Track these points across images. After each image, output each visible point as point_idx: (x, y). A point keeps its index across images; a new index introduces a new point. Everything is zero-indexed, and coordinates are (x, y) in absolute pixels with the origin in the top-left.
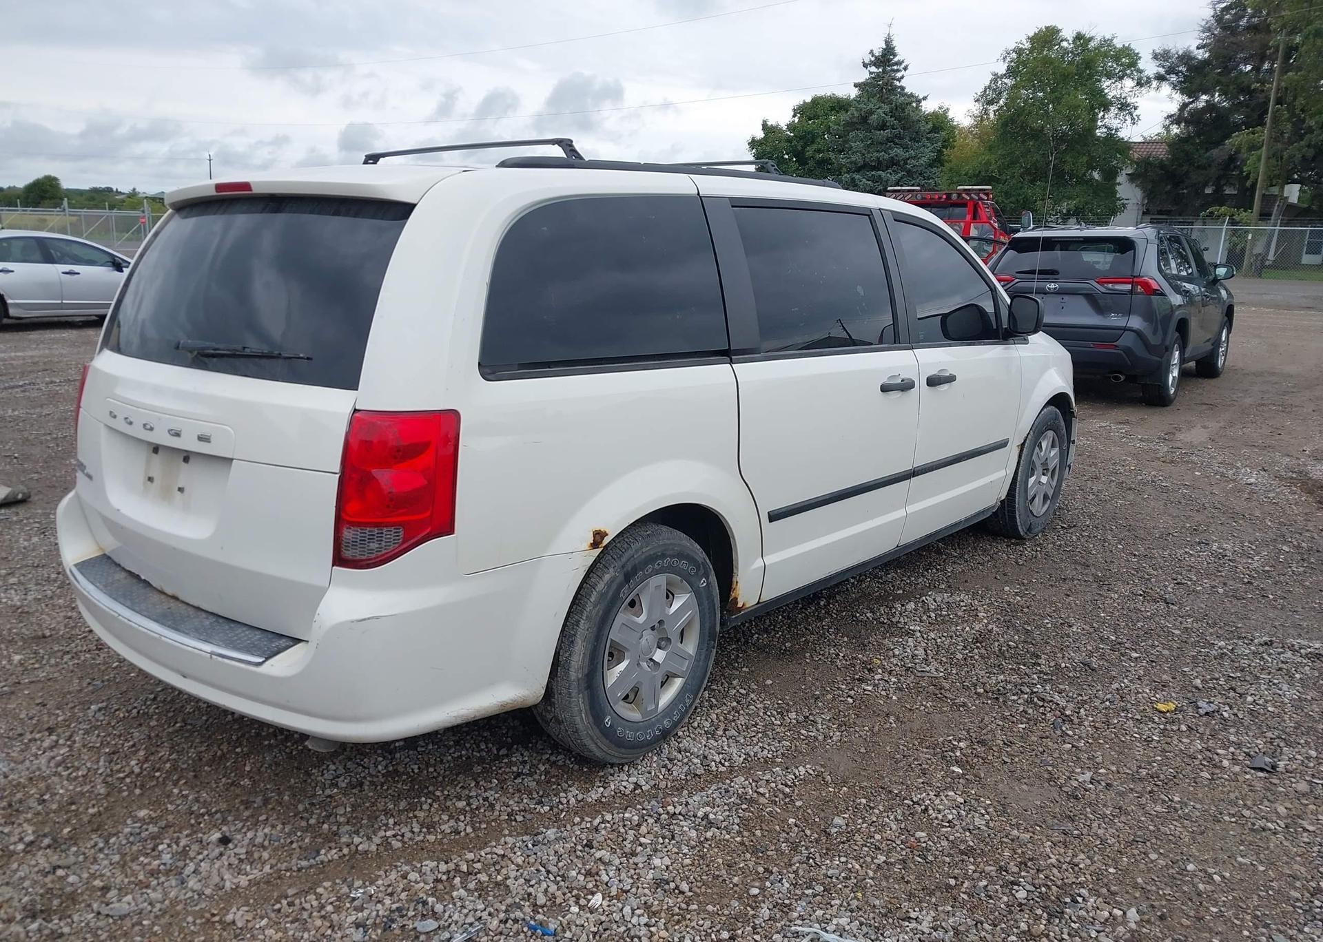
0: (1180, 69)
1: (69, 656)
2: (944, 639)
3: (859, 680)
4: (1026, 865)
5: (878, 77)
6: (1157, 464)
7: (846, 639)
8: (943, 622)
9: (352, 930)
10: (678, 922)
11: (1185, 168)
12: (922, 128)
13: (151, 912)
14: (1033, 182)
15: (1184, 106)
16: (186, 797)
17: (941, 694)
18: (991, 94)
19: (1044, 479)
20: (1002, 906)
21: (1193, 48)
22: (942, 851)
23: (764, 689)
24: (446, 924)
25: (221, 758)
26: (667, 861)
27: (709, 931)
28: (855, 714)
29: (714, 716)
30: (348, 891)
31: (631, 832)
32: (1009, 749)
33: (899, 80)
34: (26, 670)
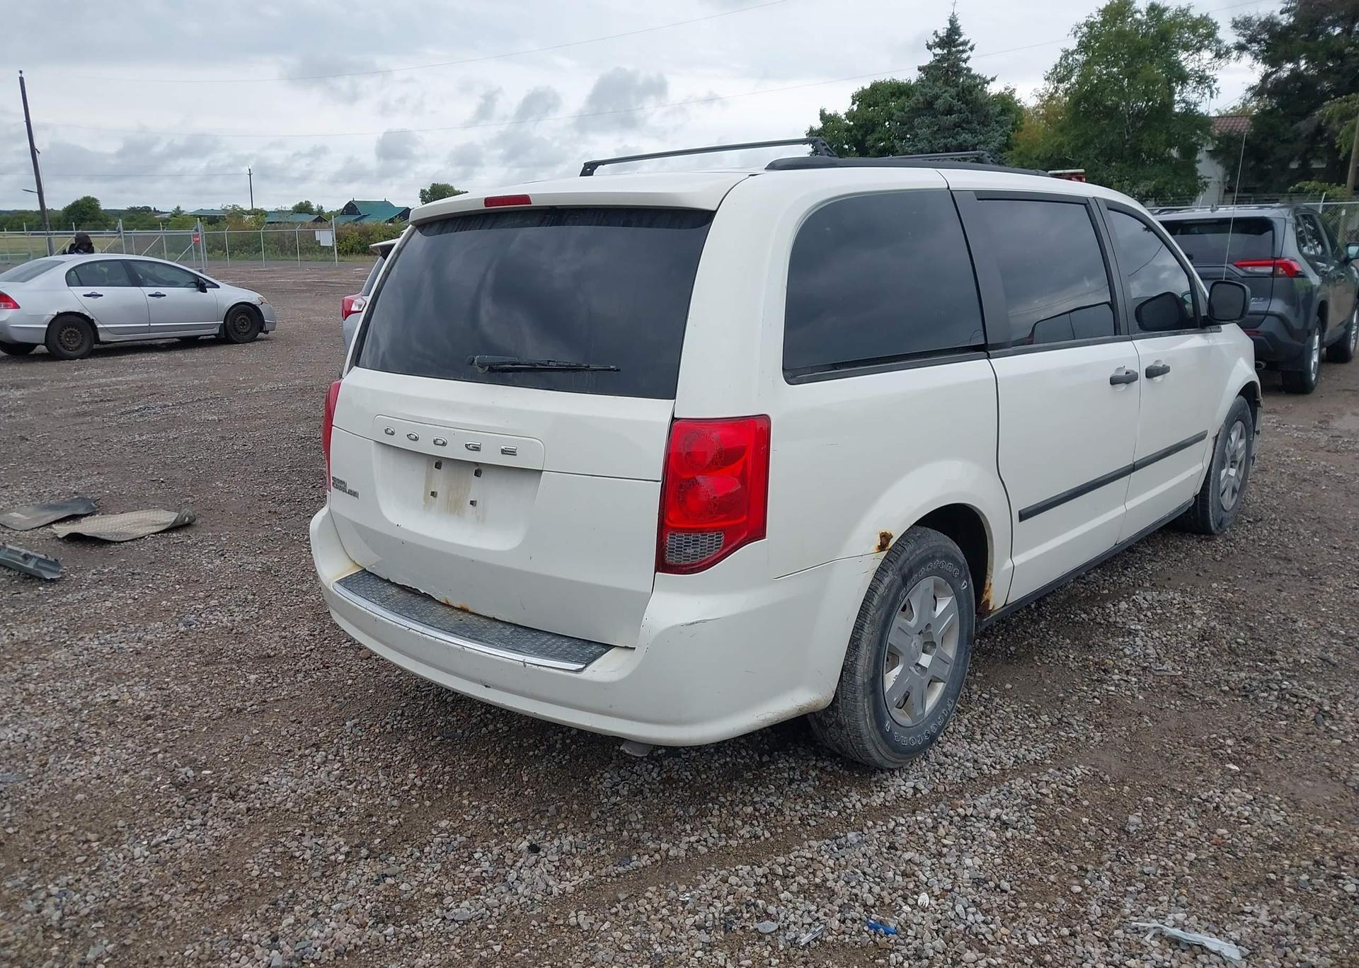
0: (1263, 37)
1: (302, 675)
2: (1169, 637)
3: (1098, 681)
4: (1342, 859)
5: (943, 59)
6: (1322, 454)
7: (1068, 641)
8: (1161, 621)
9: (696, 932)
10: (1013, 919)
11: (1270, 142)
12: (991, 112)
13: (491, 916)
14: (1108, 163)
15: (1266, 77)
16: (478, 807)
17: (1186, 692)
18: (1062, 71)
19: (1233, 472)
20: (1334, 899)
21: (1277, 13)
22: (1251, 847)
23: (1005, 694)
24: (785, 925)
25: (492, 770)
26: (978, 861)
27: (1048, 927)
28: (1108, 715)
29: (966, 721)
30: (676, 895)
31: (930, 834)
32: (1278, 746)
33: (965, 61)
34: (265, 689)
